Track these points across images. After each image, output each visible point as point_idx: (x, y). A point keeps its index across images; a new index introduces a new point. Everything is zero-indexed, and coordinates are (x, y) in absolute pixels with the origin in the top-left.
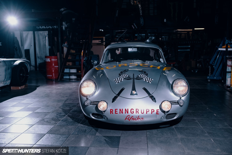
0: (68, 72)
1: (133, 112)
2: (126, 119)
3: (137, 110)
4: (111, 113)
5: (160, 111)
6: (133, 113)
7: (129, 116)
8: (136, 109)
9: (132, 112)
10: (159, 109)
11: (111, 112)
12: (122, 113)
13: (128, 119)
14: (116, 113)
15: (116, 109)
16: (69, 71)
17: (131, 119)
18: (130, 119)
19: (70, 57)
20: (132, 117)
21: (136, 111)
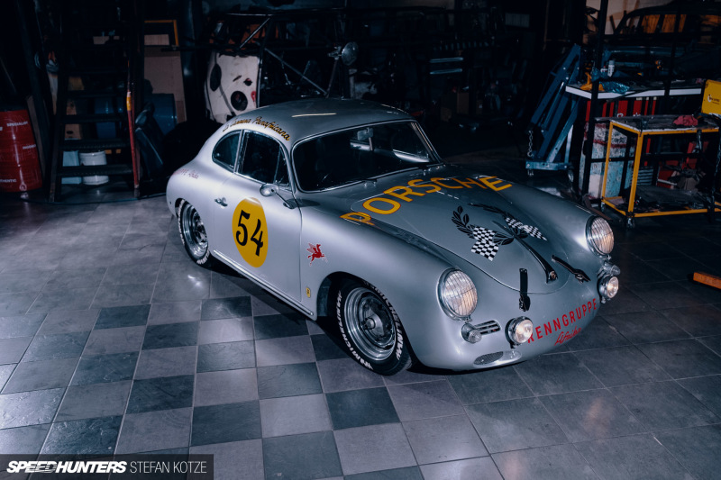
0: (75, 163)
1: (567, 321)
2: (557, 342)
3: (572, 315)
4: (529, 342)
5: (596, 301)
7: (562, 334)
8: (570, 313)
9: (566, 323)
12: (550, 331)
13: (560, 341)
14: (539, 337)
15: (536, 329)
16: (80, 159)
17: (565, 338)
18: (563, 341)
19: (72, 106)
20: (567, 334)
21: (571, 317)
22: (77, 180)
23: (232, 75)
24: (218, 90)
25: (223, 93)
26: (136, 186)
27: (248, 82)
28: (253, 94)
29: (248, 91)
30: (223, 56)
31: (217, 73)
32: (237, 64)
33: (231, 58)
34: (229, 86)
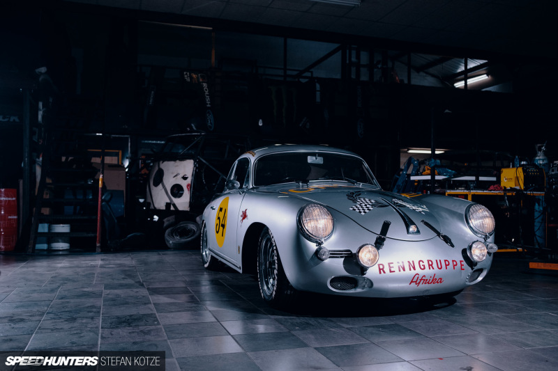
0: (46, 231)
1: (424, 266)
2: (412, 282)
3: (430, 263)
4: (380, 273)
5: (464, 263)
6: (424, 268)
7: (417, 276)
8: (428, 261)
9: (422, 267)
10: (462, 259)
11: (380, 269)
12: (404, 270)
13: (416, 282)
14: (391, 271)
15: (389, 264)
16: (50, 228)
17: (422, 281)
18: (419, 283)
20: (424, 278)
21: (429, 265)
22: (45, 246)
23: (172, 173)
24: (161, 185)
25: (164, 186)
26: (98, 245)
27: (185, 178)
28: (188, 186)
29: (184, 184)
30: (165, 163)
31: (161, 174)
32: (177, 166)
33: (172, 163)
34: (169, 181)
